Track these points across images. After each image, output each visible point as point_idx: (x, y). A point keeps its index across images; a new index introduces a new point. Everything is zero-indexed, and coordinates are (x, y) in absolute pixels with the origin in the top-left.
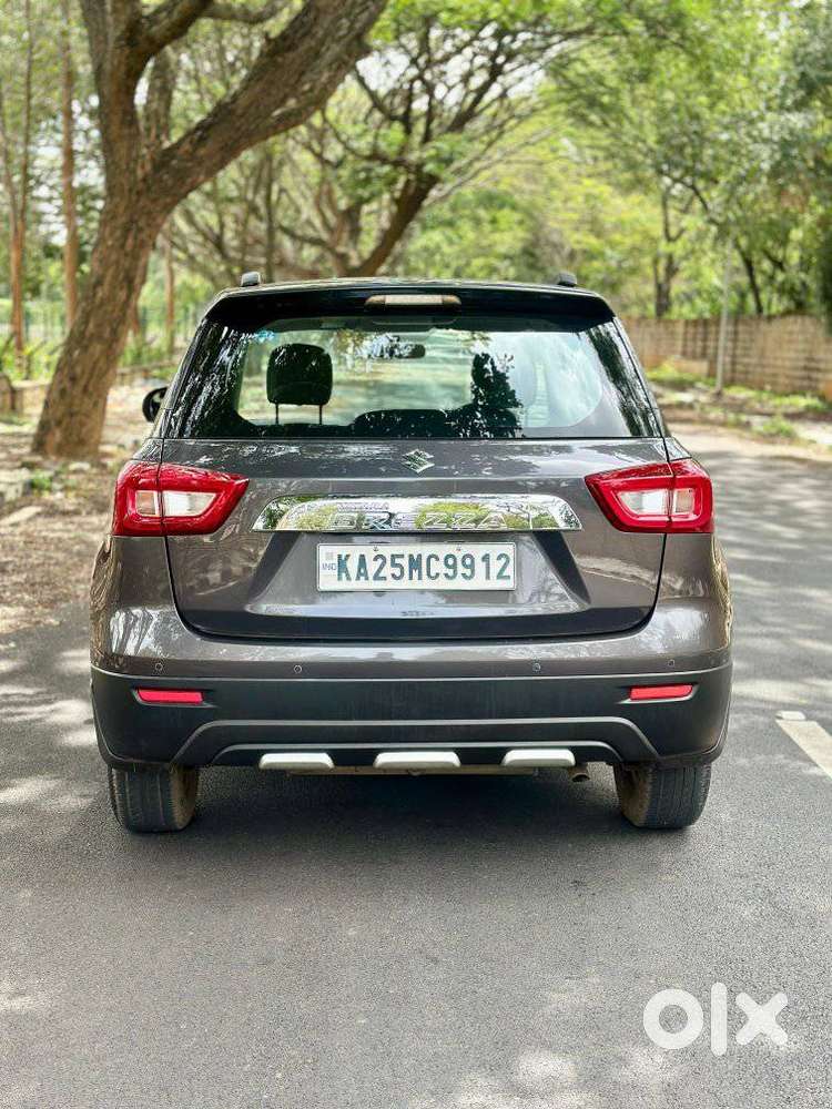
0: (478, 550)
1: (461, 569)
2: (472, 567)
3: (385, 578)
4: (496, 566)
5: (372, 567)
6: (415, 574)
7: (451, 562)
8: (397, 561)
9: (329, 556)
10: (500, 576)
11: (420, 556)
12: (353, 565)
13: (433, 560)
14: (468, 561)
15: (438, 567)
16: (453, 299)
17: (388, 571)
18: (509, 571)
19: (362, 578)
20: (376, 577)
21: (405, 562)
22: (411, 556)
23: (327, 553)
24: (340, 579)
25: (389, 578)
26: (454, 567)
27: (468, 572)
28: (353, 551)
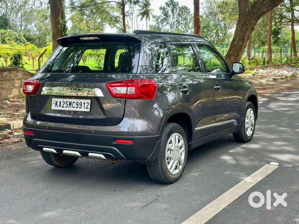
0: (83, 101)
1: (79, 106)
2: (81, 105)
3: (64, 107)
4: (86, 105)
5: (62, 104)
6: (70, 106)
7: (77, 104)
8: (67, 103)
9: (54, 101)
10: (87, 108)
11: (71, 102)
12: (58, 104)
13: (74, 103)
14: (81, 104)
15: (75, 105)
16: (97, 38)
17: (65, 105)
18: (89, 107)
19: (60, 107)
20: (63, 107)
21: (68, 103)
22: (70, 102)
23: (54, 100)
24: (56, 107)
25: (65, 107)
26: (78, 105)
27: (80, 106)
28: (59, 100)
